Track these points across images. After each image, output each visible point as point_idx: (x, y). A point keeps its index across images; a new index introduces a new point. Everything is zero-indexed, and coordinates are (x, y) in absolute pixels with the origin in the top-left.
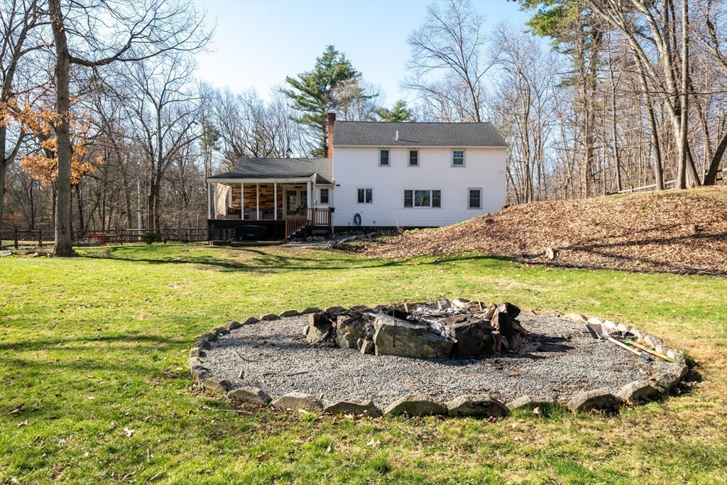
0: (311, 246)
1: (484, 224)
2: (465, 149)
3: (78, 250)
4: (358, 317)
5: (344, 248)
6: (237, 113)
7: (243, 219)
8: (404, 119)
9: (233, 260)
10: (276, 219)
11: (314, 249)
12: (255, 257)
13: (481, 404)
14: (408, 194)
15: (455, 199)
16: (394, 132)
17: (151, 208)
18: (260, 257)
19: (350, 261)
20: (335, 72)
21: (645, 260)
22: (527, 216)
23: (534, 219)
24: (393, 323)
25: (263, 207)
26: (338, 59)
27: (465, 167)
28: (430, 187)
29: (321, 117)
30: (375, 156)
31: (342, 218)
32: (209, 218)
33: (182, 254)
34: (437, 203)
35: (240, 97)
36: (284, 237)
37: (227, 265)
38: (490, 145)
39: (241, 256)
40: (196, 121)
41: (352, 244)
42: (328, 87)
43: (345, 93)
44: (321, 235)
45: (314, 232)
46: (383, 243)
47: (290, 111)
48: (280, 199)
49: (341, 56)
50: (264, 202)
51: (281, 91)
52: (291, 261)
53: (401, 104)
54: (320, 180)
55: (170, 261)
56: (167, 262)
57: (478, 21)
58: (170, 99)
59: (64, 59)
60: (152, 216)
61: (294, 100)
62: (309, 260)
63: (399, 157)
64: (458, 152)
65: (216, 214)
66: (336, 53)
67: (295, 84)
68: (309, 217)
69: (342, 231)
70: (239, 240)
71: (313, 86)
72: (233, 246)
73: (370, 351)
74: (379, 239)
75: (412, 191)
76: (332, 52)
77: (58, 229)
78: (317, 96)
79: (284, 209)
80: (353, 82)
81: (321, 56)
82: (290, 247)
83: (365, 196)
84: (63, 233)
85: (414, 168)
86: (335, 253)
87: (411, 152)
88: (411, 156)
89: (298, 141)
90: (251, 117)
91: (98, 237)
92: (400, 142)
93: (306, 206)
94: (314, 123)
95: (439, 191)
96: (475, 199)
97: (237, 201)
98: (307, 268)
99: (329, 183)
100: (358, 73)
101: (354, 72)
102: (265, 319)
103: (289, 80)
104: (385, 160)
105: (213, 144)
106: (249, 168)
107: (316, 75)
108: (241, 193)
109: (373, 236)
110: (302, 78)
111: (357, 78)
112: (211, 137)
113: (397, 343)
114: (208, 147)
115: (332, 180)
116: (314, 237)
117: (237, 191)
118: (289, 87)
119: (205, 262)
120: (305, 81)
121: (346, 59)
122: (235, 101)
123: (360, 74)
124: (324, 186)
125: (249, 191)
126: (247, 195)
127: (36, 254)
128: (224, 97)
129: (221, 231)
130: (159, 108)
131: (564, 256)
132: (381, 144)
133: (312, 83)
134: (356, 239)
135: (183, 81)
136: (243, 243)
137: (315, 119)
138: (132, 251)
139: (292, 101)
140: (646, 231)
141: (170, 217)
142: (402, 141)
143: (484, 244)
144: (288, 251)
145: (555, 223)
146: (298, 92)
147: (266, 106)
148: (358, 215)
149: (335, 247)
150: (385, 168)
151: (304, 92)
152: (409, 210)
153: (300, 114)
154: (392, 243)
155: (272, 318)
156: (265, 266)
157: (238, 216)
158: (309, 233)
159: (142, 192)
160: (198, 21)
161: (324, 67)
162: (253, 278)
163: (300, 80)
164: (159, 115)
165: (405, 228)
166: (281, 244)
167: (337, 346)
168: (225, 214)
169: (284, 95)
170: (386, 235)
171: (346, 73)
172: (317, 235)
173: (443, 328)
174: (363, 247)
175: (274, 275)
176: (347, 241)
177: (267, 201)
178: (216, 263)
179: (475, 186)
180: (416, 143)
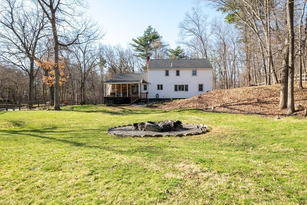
0: (139, 106)
1: (198, 98)
2: (197, 69)
3: (61, 108)
4: (143, 124)
5: (151, 107)
6: (113, 54)
7: (116, 96)
8: (180, 53)
9: (113, 111)
10: (127, 96)
11: (141, 107)
12: (120, 110)
13: (158, 135)
14: (176, 86)
15: (193, 88)
16: (171, 63)
17: (81, 92)
18: (122, 110)
19: (152, 111)
20: (151, 36)
21: (238, 110)
22: (212, 95)
23: (214, 96)
24: (149, 124)
25: (123, 92)
26: (152, 31)
27: (197, 76)
28: (184, 84)
29: (146, 54)
30: (164, 72)
31: (152, 95)
32: (104, 96)
33: (96, 109)
34: (187, 90)
35: (114, 47)
36: (130, 103)
37: (111, 113)
38: (206, 68)
39: (116, 109)
40: (98, 58)
41: (154, 105)
42: (149, 42)
43: (156, 44)
44: (144, 102)
45: (142, 101)
46: (165, 105)
47: (133, 52)
48: (129, 89)
49: (154, 30)
50: (123, 90)
51: (130, 44)
52: (133, 111)
53: (179, 47)
54: (144, 82)
55: (93, 111)
56: (92, 112)
57: (206, 17)
58: (88, 50)
59: (57, 44)
60: (82, 95)
61: (135, 47)
62: (138, 111)
63: (173, 73)
64: (195, 71)
65: (107, 95)
66: (152, 29)
67: (136, 41)
68: (139, 96)
69: (151, 100)
70: (115, 104)
71: (143, 42)
72: (113, 106)
73: (145, 130)
74: (164, 103)
75: (177, 85)
76: (150, 29)
77: (55, 101)
78: (145, 46)
79: (131, 92)
80: (159, 40)
81: (146, 30)
82: (132, 106)
83: (160, 87)
84: (57, 102)
85: (178, 77)
86: (148, 108)
87: (177, 71)
88: (177, 72)
89: (137, 63)
90: (119, 55)
91: (64, 103)
92: (173, 67)
93: (138, 91)
94: (143, 57)
95: (187, 85)
96: (201, 88)
97: (114, 90)
98: (138, 114)
99: (147, 83)
100: (161, 36)
101: (159, 36)
102: (123, 126)
103: (133, 40)
104: (167, 74)
105: (104, 65)
106: (118, 78)
107: (144, 38)
108: (115, 87)
109: (162, 102)
110: (139, 39)
111: (160, 38)
112: (103, 62)
113: (150, 128)
114: (102, 66)
115: (148, 81)
116: (141, 103)
117: (114, 86)
118: (133, 43)
119: (105, 112)
120: (140, 40)
121: (156, 31)
122: (113, 48)
123: (162, 37)
124: (145, 84)
125: (118, 86)
126: (117, 88)
127: (47, 109)
128: (108, 47)
129: (108, 101)
130: (84, 53)
131: (216, 109)
132: (166, 68)
133: (142, 41)
134: (155, 103)
135: (93, 43)
136: (116, 105)
137: (144, 55)
138: (79, 108)
139: (134, 48)
140: (244, 101)
141: (89, 95)
142: (174, 67)
143: (195, 105)
144: (132, 108)
145: (220, 98)
146: (137, 45)
147: (124, 51)
148: (157, 94)
149: (148, 107)
150: (167, 77)
151: (139, 45)
152: (176, 92)
153: (138, 53)
154: (168, 105)
155: (125, 126)
156: (124, 113)
157: (114, 95)
158: (140, 101)
159: (77, 85)
160: (101, 30)
161: (147, 34)
162: (120, 117)
163: (138, 40)
164: (84, 56)
165: (173, 99)
166: (129, 105)
167: (138, 130)
168: (110, 95)
169: (131, 46)
170: (166, 102)
171: (156, 36)
172: (142, 102)
173: (161, 126)
174: (157, 106)
175: (126, 116)
176: (152, 104)
177: (124, 89)
178: (108, 112)
179: (201, 83)
180: (179, 67)
